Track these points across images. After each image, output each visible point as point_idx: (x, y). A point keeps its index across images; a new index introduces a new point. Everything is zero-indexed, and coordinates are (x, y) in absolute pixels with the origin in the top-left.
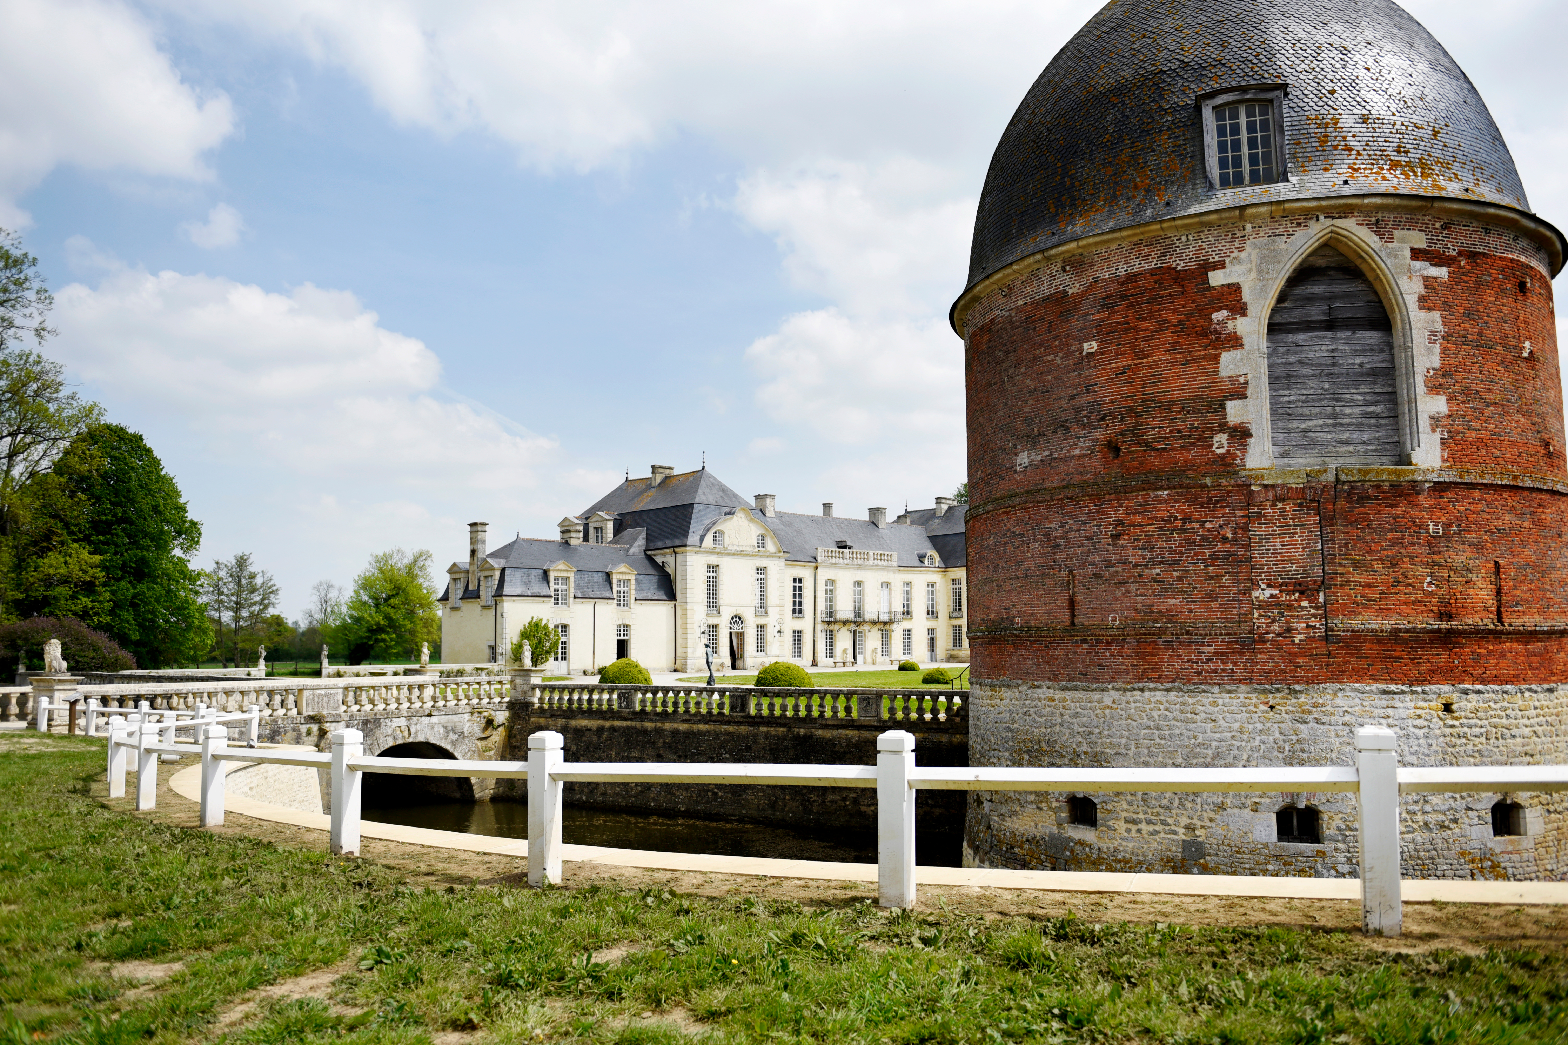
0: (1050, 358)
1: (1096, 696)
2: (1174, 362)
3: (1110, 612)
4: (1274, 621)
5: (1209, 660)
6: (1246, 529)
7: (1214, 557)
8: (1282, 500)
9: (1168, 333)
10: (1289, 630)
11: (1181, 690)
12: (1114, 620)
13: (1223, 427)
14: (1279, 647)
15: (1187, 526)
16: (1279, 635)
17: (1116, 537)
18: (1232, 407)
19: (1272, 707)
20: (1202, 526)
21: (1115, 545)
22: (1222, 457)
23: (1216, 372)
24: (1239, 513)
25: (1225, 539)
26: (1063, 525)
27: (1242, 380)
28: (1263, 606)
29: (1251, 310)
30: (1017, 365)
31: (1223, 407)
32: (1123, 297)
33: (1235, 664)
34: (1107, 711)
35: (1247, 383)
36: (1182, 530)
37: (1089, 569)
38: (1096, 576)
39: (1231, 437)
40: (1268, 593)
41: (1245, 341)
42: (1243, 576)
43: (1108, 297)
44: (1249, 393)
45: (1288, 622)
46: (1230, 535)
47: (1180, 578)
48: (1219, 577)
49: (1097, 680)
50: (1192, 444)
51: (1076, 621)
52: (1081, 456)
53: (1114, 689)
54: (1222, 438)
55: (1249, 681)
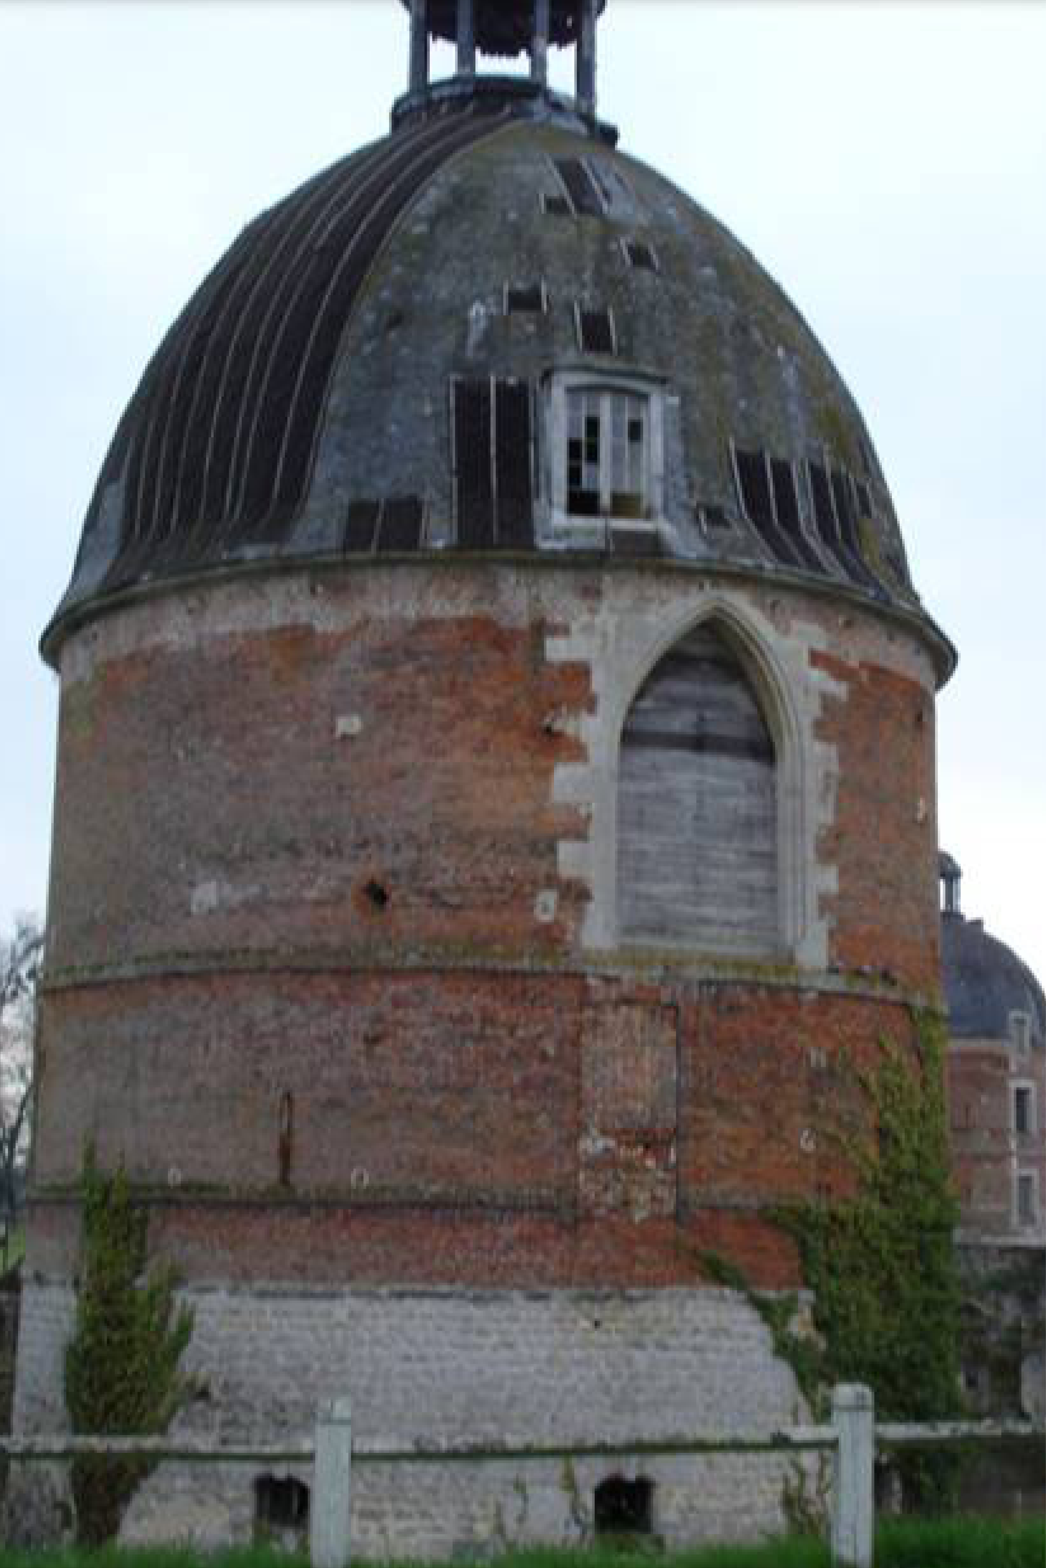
0: (274, 731)
1: (322, 1306)
2: (485, 771)
3: (351, 1166)
4: (606, 1188)
5: (509, 1247)
6: (576, 1043)
7: (526, 1083)
8: (628, 1001)
9: (478, 724)
10: (626, 1203)
11: (462, 1296)
12: (361, 1178)
13: (552, 880)
14: (612, 1229)
15: (489, 1031)
16: (613, 1210)
17: (372, 1041)
18: (566, 850)
19: (597, 1324)
20: (512, 1034)
21: (369, 1055)
22: (547, 927)
23: (546, 795)
24: (568, 1017)
25: (544, 1057)
26: (278, 1013)
27: (583, 811)
28: (594, 1164)
29: (602, 705)
30: (207, 733)
31: (552, 849)
32: (411, 654)
33: (547, 1253)
34: (339, 1333)
35: (589, 817)
36: (481, 1038)
37: (322, 1093)
38: (333, 1104)
39: (563, 897)
40: (601, 1144)
41: (592, 751)
42: (566, 1116)
43: (387, 649)
44: (592, 832)
45: (626, 1192)
46: (551, 1051)
47: (473, 1116)
48: (530, 1116)
49: (323, 1278)
50: (504, 903)
51: (293, 1178)
52: (318, 903)
53: (356, 1294)
54: (548, 898)
55: (566, 1281)
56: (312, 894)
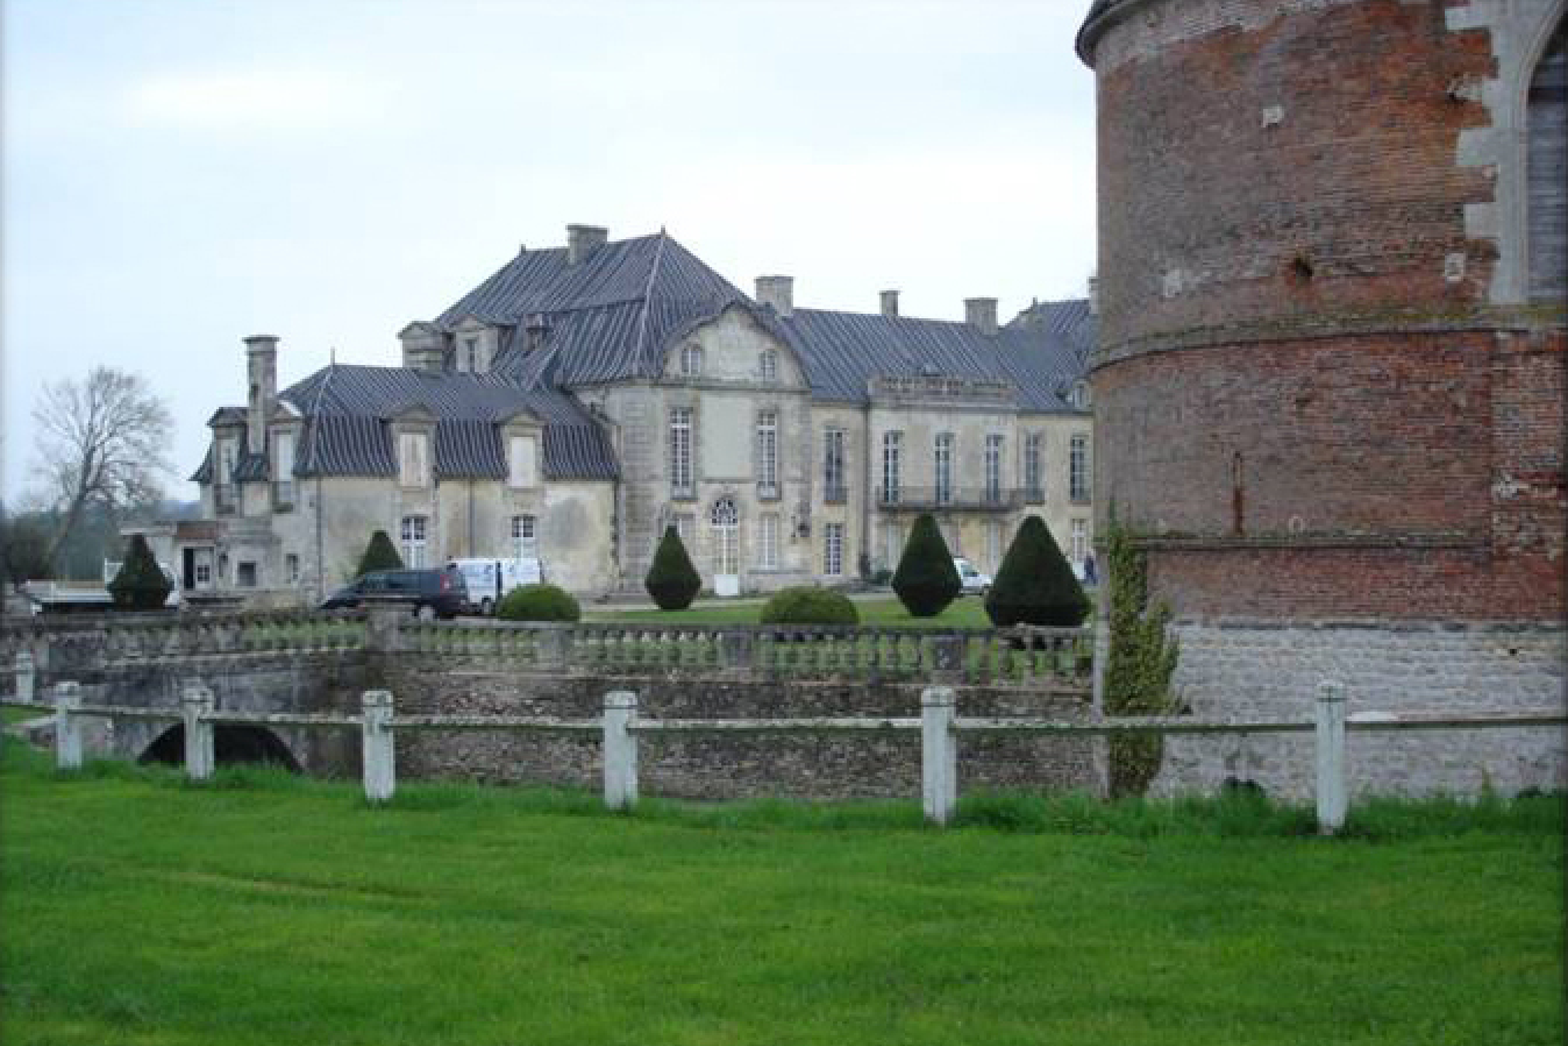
0: (1214, 128)
1: (1269, 636)
2: (1392, 145)
3: (1290, 514)
4: (1520, 529)
5: (1428, 584)
6: (1486, 395)
7: (1441, 435)
8: (1538, 353)
9: (1385, 100)
10: (1541, 542)
11: (1386, 628)
12: (1296, 525)
13: (1459, 243)
14: (1527, 566)
15: (1404, 389)
16: (1527, 548)
17: (1303, 402)
18: (1473, 212)
19: (1513, 652)
20: (1425, 389)
21: (1300, 415)
22: (1456, 288)
23: (1451, 161)
24: (1478, 371)
25: (1456, 409)
26: (1229, 382)
27: (1488, 173)
28: (1508, 506)
29: (1504, 69)
30: (1168, 135)
31: (1459, 212)
32: (1322, 42)
33: (1464, 589)
34: (1284, 659)
35: (1494, 178)
36: (1396, 395)
37: (1265, 451)
38: (1273, 459)
39: (1470, 258)
40: (1513, 488)
41: (1494, 115)
42: (1480, 462)
43: (1302, 39)
44: (1497, 192)
45: (1539, 530)
46: (1463, 403)
47: (1392, 465)
48: (1445, 463)
49: (1271, 613)
50: (1416, 268)
51: (1245, 526)
52: (1258, 281)
53: (1295, 625)
54: (1458, 259)
55: (1483, 614)
56: (1249, 274)
